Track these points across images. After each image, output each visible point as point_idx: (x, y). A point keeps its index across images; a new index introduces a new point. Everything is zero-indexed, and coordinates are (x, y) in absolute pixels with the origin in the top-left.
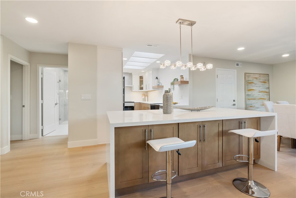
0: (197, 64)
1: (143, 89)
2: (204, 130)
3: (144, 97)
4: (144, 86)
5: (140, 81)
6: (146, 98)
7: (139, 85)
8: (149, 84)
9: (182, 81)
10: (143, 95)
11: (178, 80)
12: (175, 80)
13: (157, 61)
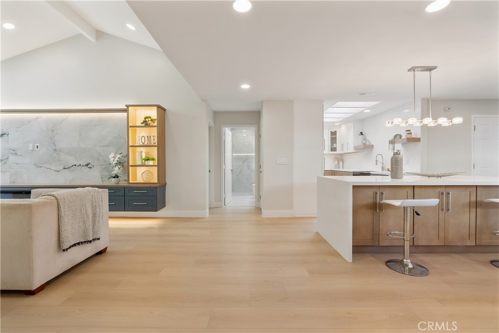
0: (439, 119)
1: (336, 151)
2: (448, 198)
3: (336, 162)
4: (338, 145)
5: (331, 138)
6: (341, 163)
7: (330, 144)
8: (348, 144)
9: (409, 138)
10: (335, 158)
11: (401, 136)
12: (396, 136)
13: (365, 110)
